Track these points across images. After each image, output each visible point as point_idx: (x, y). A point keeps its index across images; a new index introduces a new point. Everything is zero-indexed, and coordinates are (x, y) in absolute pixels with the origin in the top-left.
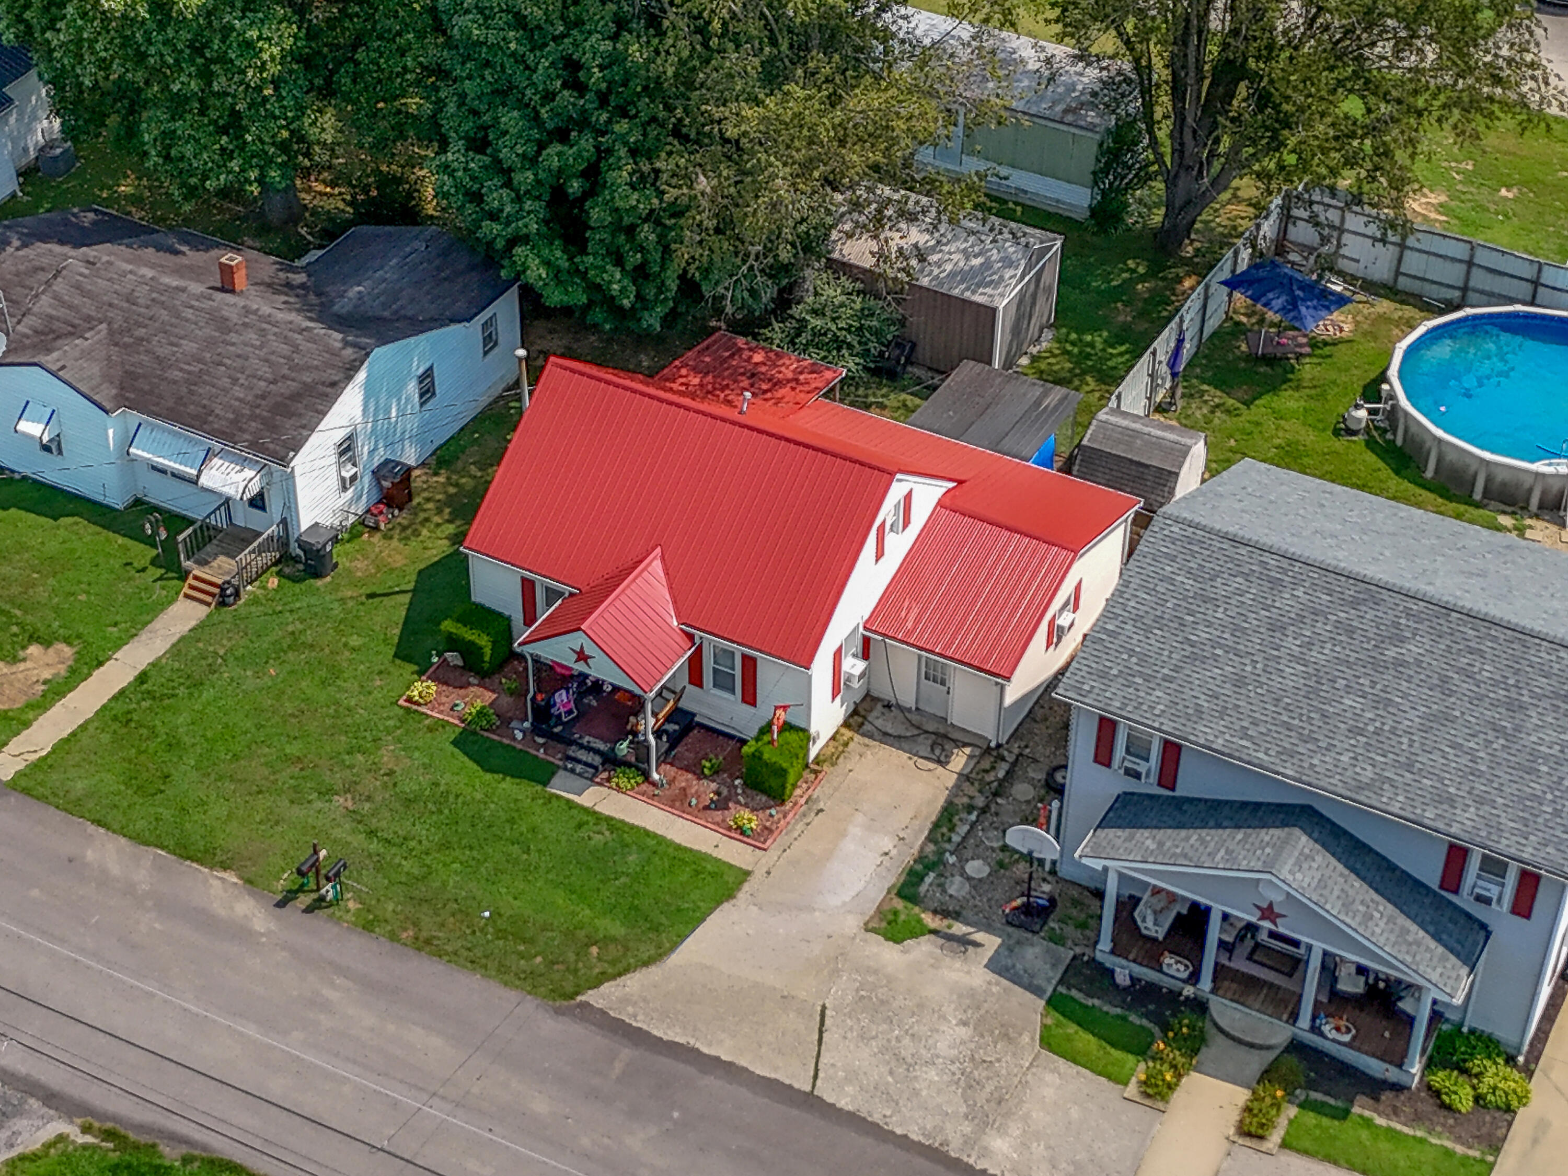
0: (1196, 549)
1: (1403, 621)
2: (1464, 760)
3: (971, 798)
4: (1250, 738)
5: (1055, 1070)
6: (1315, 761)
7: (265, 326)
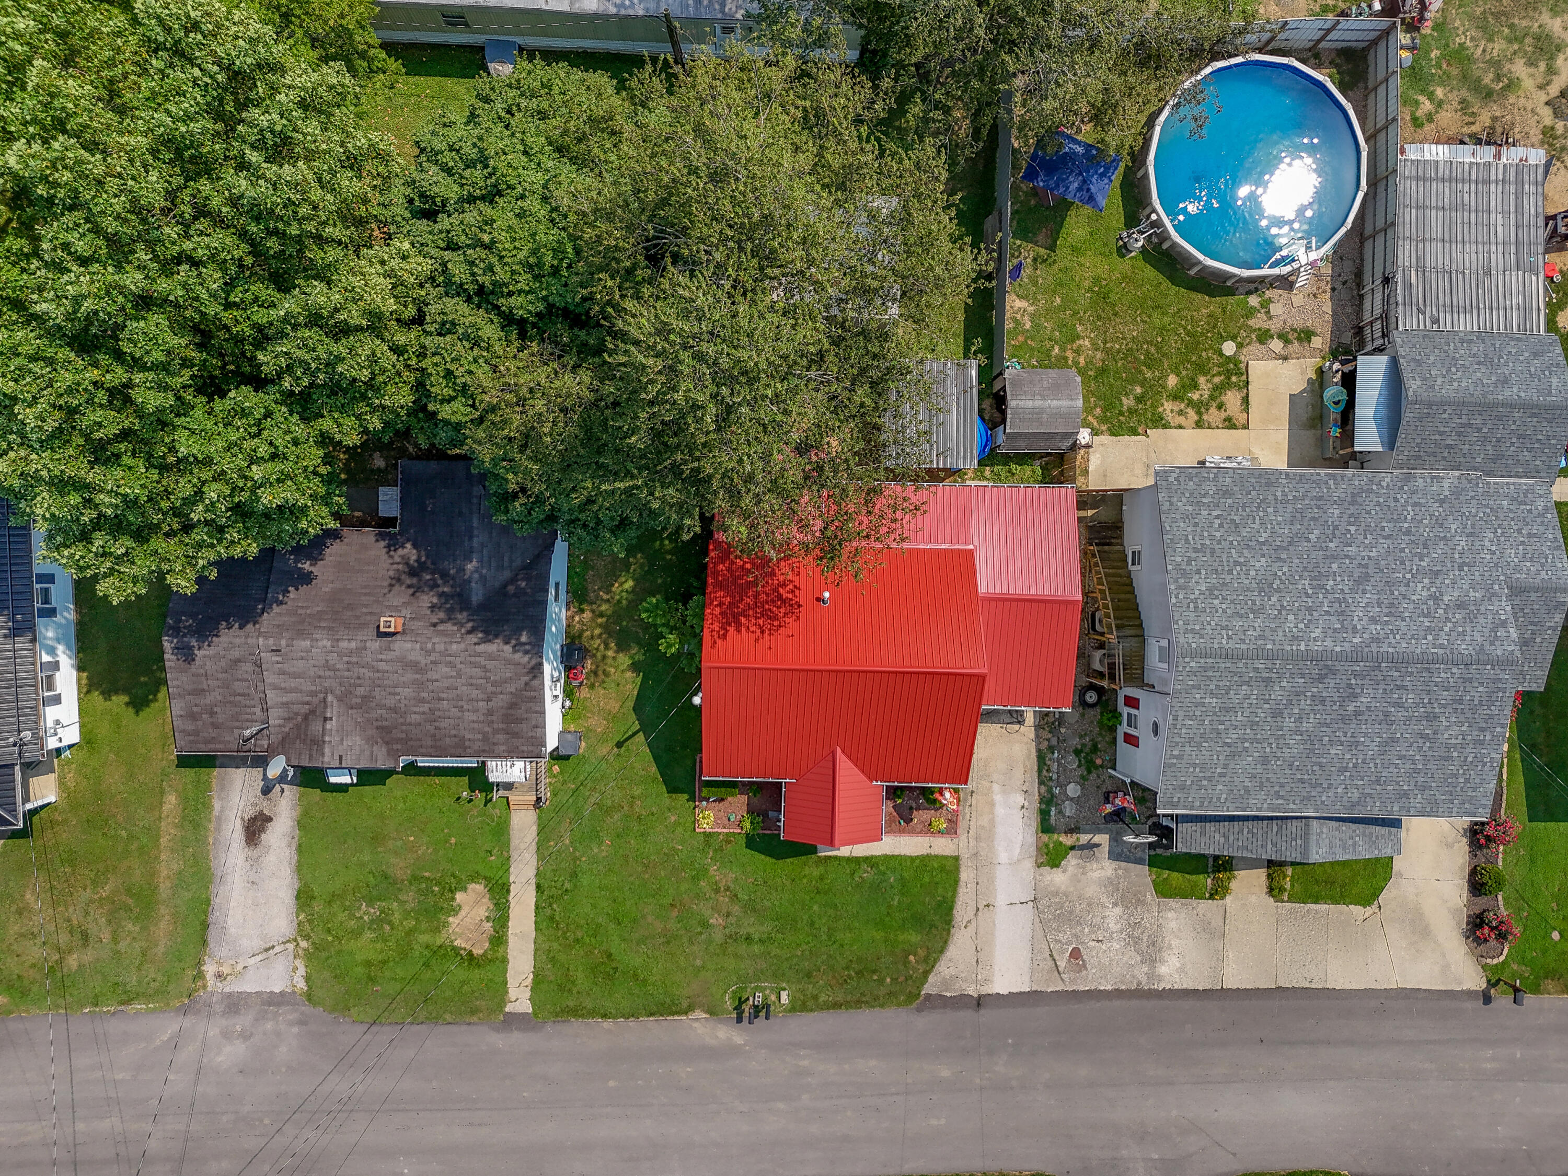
0: (1211, 674)
1: (1353, 681)
2: (1408, 765)
3: (1048, 740)
4: (1282, 797)
5: (1171, 909)
6: (1324, 798)
7: (448, 659)
